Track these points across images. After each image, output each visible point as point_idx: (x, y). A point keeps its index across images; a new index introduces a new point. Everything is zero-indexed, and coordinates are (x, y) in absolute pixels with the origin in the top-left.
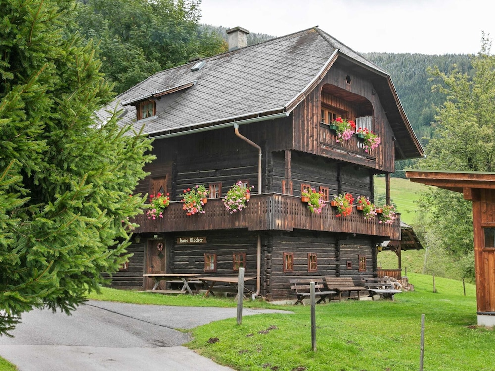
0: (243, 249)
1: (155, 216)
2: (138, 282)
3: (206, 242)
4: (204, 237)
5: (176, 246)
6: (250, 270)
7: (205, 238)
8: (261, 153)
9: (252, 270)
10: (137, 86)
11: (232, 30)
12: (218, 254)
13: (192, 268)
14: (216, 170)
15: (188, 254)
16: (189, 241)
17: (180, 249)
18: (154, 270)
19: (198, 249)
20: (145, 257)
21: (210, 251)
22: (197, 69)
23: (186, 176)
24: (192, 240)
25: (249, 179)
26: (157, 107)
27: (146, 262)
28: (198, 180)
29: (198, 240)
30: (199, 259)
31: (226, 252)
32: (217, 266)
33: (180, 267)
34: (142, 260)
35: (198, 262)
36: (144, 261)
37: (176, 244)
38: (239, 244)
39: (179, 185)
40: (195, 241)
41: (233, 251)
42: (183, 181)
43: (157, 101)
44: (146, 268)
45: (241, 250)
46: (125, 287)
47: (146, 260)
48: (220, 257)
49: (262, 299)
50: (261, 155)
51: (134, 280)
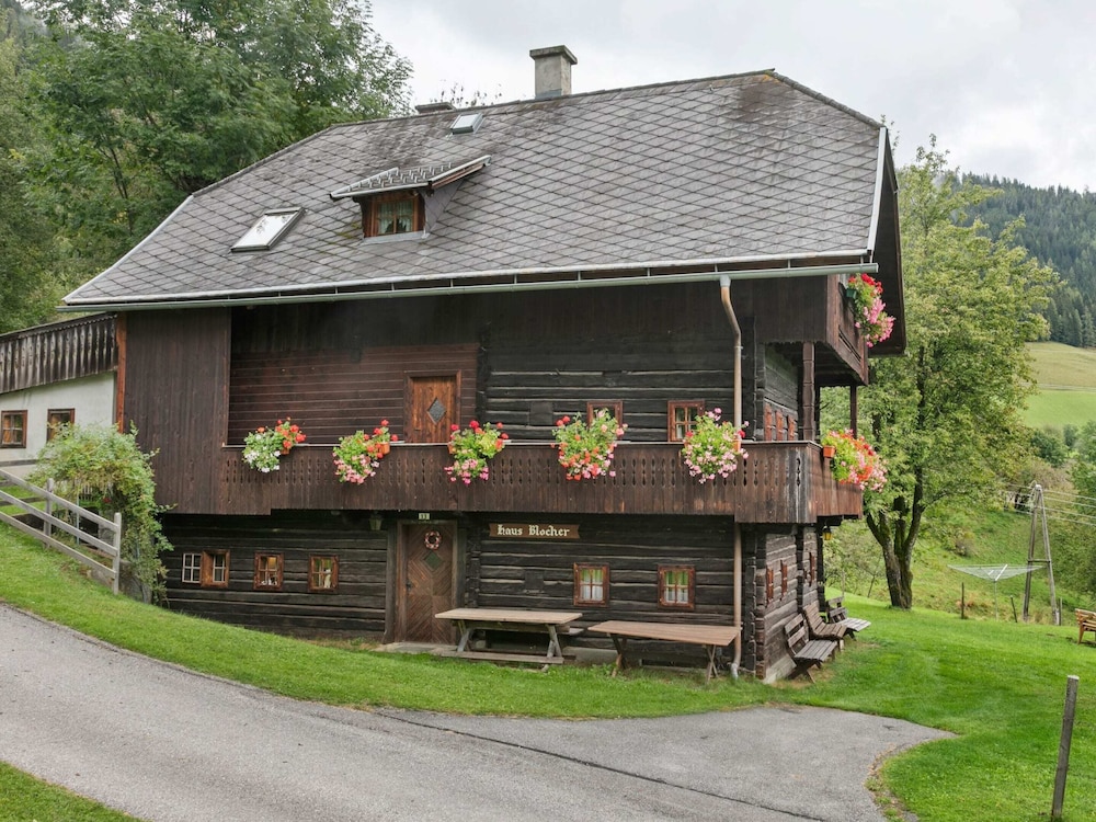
0: (687, 559)
1: (469, 475)
2: (368, 621)
3: (576, 536)
4: (572, 526)
5: (487, 542)
6: (708, 607)
7: (576, 527)
8: (739, 342)
9: (714, 607)
10: (289, 151)
11: (547, 52)
12: (614, 566)
13: (537, 595)
14: (604, 372)
15: (524, 563)
16: (526, 531)
17: (497, 548)
18: (411, 593)
19: (554, 552)
20: (390, 563)
21: (591, 557)
22: (469, 130)
23: (516, 381)
24: (534, 530)
25: (703, 400)
26: (427, 212)
27: (394, 573)
28: (552, 392)
29: (552, 532)
30: (555, 575)
31: (637, 562)
32: (610, 592)
33: (498, 591)
34: (384, 568)
35: (555, 582)
36: (389, 572)
37: (486, 537)
38: (675, 545)
39: (494, 400)
40: (543, 533)
41: (658, 561)
42: (507, 391)
43: (426, 197)
44: (394, 588)
45: (679, 559)
46: (328, 631)
47: (394, 570)
48: (617, 573)
49: (752, 675)
50: (739, 348)
51: (358, 615)
